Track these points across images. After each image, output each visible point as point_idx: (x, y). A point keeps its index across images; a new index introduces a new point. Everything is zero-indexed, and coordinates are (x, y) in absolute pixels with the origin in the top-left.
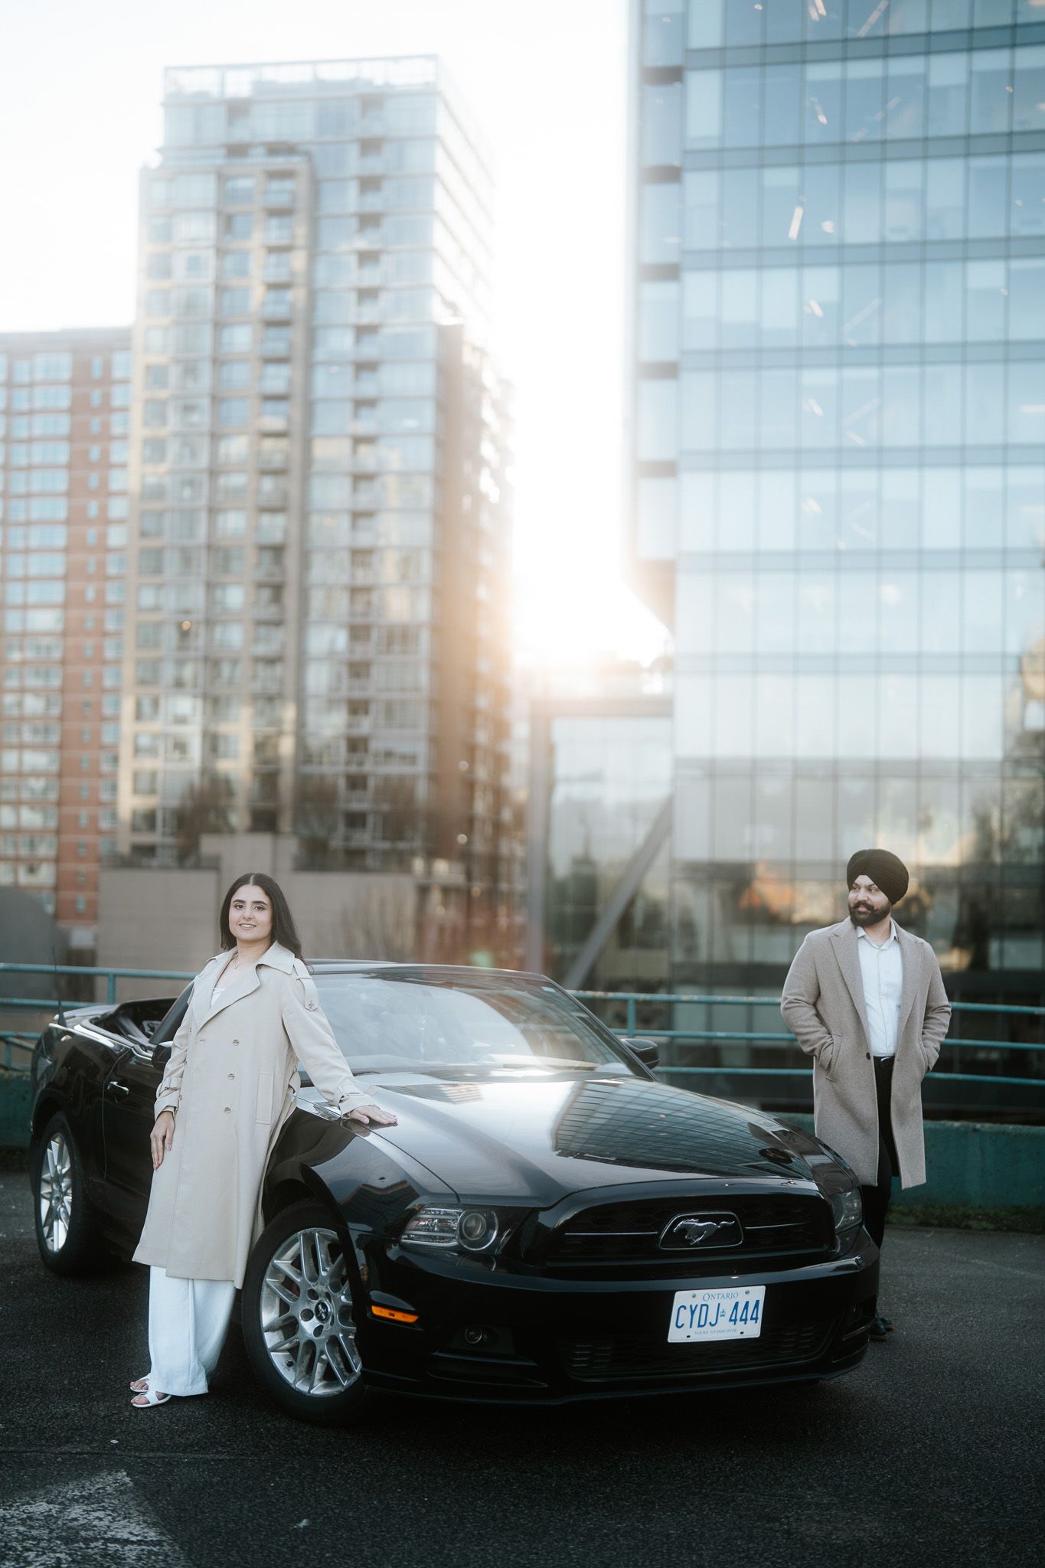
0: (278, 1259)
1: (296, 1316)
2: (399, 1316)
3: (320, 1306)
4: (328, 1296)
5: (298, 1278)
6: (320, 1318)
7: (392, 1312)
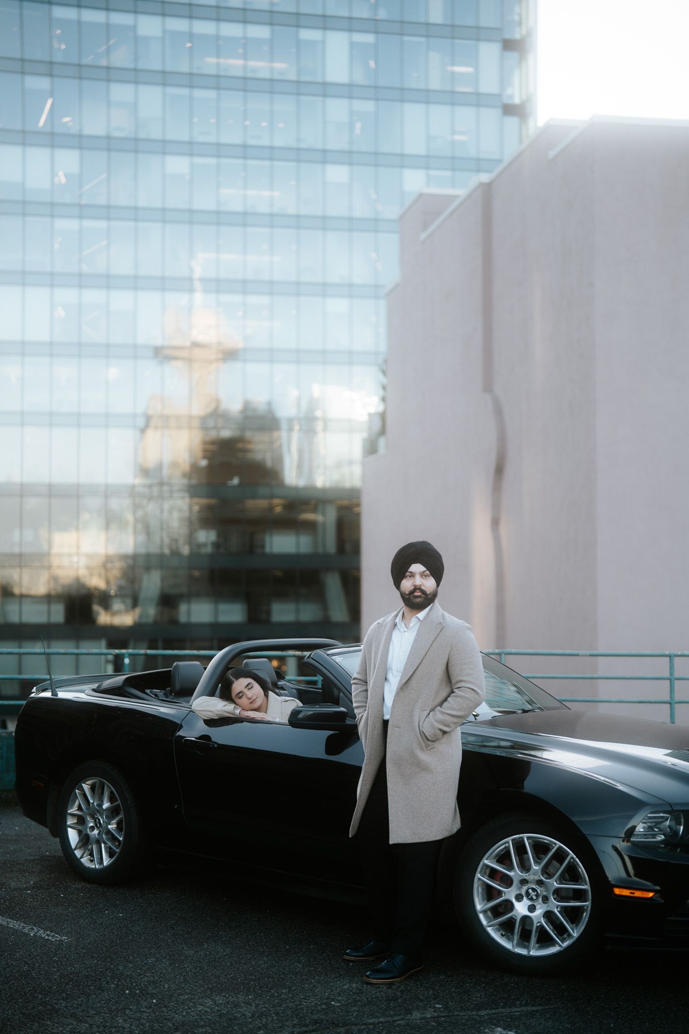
0: (487, 859)
1: (510, 899)
2: (638, 894)
3: (530, 891)
4: (540, 883)
5: (510, 872)
6: (531, 899)
7: (632, 891)
